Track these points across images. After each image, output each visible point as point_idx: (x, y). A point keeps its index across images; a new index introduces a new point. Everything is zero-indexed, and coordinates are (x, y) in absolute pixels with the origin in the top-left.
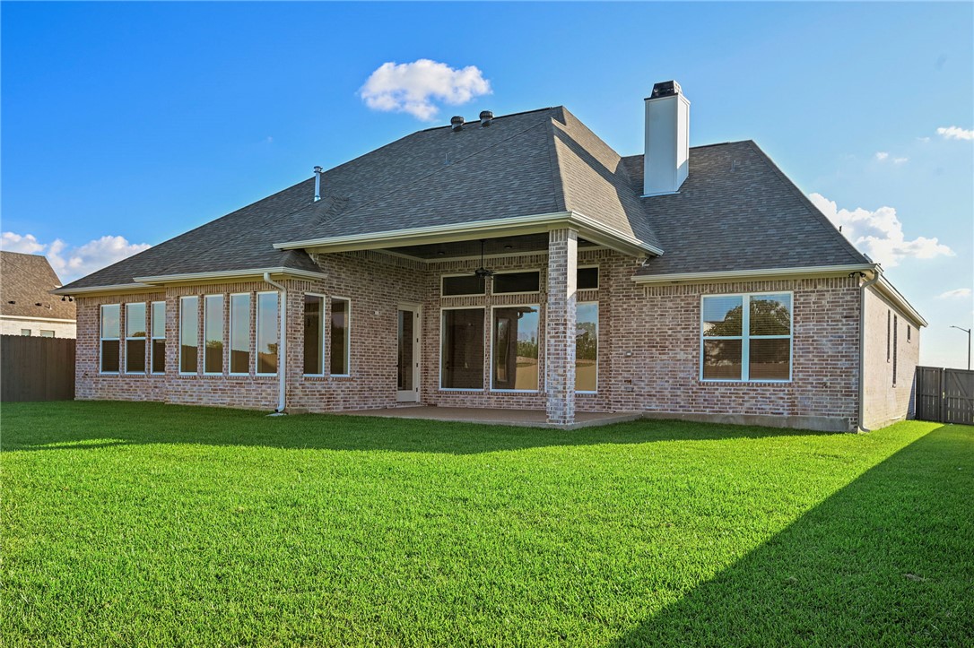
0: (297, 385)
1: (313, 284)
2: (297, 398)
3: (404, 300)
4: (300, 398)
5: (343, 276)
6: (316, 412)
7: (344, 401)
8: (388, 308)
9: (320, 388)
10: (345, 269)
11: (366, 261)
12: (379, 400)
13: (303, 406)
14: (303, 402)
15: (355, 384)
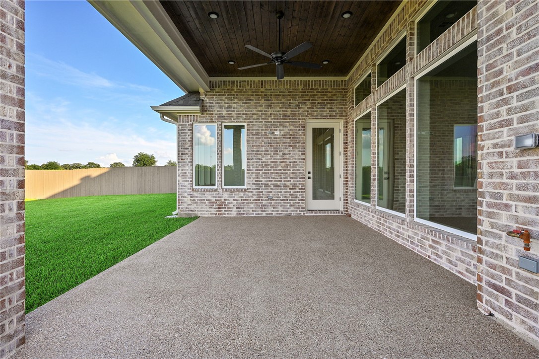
0: (186, 194)
1: (200, 117)
2: (185, 205)
3: (316, 118)
4: (188, 205)
5: (234, 106)
6: (205, 216)
7: (237, 208)
8: (292, 127)
9: (209, 197)
10: (236, 100)
11: (263, 90)
12: (281, 208)
13: (192, 211)
14: (192, 208)
15: (250, 194)
